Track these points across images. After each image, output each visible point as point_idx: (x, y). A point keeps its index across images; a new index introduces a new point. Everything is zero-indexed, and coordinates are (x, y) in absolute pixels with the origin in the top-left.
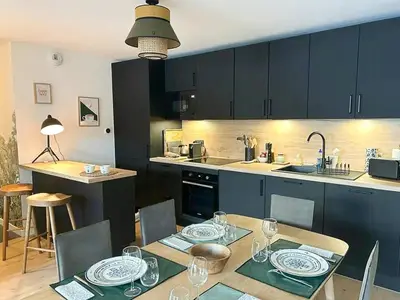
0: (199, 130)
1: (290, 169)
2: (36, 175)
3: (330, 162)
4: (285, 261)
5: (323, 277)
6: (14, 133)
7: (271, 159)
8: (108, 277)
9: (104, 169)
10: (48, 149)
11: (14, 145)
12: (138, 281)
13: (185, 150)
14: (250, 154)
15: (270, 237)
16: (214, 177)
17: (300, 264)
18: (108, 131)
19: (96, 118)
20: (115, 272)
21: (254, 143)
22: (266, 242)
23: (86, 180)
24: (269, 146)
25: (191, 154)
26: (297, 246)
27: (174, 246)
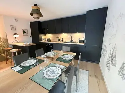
0: (49, 36)
1: (66, 42)
2: (13, 46)
3: (73, 41)
4: (65, 58)
5: (72, 60)
6: (7, 37)
7: (63, 41)
8: (26, 64)
9: (28, 43)
10: (16, 40)
11: (7, 40)
12: (34, 64)
13: (47, 40)
14: (59, 40)
15: (62, 53)
16: (52, 44)
17: (68, 58)
18: (30, 36)
19: (27, 34)
20: (28, 63)
21: (60, 38)
22: (62, 54)
23: (24, 46)
24: (62, 39)
25: (48, 41)
26: (67, 55)
27: (43, 57)
